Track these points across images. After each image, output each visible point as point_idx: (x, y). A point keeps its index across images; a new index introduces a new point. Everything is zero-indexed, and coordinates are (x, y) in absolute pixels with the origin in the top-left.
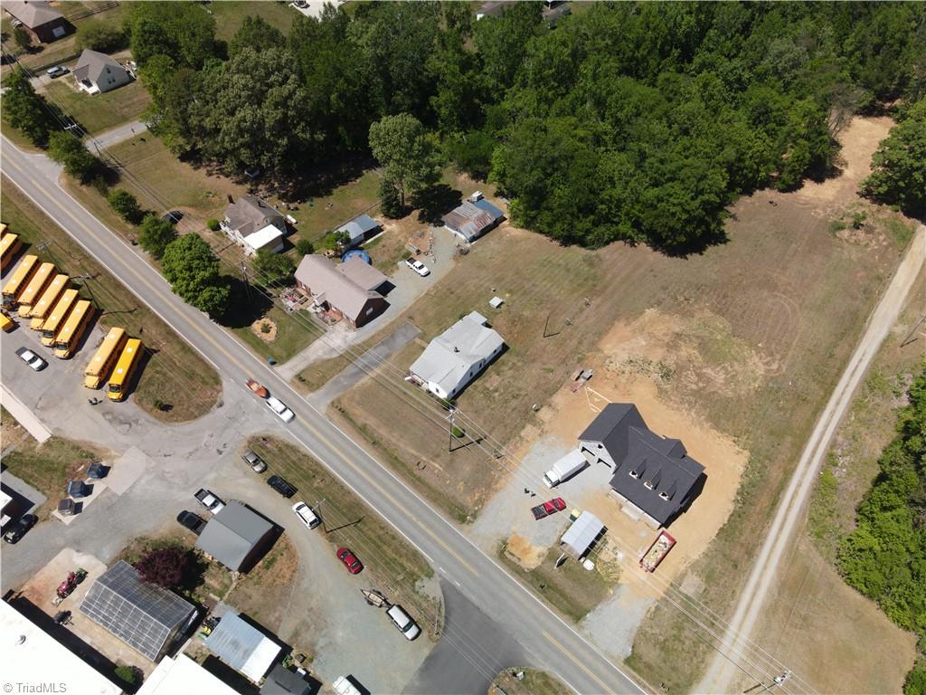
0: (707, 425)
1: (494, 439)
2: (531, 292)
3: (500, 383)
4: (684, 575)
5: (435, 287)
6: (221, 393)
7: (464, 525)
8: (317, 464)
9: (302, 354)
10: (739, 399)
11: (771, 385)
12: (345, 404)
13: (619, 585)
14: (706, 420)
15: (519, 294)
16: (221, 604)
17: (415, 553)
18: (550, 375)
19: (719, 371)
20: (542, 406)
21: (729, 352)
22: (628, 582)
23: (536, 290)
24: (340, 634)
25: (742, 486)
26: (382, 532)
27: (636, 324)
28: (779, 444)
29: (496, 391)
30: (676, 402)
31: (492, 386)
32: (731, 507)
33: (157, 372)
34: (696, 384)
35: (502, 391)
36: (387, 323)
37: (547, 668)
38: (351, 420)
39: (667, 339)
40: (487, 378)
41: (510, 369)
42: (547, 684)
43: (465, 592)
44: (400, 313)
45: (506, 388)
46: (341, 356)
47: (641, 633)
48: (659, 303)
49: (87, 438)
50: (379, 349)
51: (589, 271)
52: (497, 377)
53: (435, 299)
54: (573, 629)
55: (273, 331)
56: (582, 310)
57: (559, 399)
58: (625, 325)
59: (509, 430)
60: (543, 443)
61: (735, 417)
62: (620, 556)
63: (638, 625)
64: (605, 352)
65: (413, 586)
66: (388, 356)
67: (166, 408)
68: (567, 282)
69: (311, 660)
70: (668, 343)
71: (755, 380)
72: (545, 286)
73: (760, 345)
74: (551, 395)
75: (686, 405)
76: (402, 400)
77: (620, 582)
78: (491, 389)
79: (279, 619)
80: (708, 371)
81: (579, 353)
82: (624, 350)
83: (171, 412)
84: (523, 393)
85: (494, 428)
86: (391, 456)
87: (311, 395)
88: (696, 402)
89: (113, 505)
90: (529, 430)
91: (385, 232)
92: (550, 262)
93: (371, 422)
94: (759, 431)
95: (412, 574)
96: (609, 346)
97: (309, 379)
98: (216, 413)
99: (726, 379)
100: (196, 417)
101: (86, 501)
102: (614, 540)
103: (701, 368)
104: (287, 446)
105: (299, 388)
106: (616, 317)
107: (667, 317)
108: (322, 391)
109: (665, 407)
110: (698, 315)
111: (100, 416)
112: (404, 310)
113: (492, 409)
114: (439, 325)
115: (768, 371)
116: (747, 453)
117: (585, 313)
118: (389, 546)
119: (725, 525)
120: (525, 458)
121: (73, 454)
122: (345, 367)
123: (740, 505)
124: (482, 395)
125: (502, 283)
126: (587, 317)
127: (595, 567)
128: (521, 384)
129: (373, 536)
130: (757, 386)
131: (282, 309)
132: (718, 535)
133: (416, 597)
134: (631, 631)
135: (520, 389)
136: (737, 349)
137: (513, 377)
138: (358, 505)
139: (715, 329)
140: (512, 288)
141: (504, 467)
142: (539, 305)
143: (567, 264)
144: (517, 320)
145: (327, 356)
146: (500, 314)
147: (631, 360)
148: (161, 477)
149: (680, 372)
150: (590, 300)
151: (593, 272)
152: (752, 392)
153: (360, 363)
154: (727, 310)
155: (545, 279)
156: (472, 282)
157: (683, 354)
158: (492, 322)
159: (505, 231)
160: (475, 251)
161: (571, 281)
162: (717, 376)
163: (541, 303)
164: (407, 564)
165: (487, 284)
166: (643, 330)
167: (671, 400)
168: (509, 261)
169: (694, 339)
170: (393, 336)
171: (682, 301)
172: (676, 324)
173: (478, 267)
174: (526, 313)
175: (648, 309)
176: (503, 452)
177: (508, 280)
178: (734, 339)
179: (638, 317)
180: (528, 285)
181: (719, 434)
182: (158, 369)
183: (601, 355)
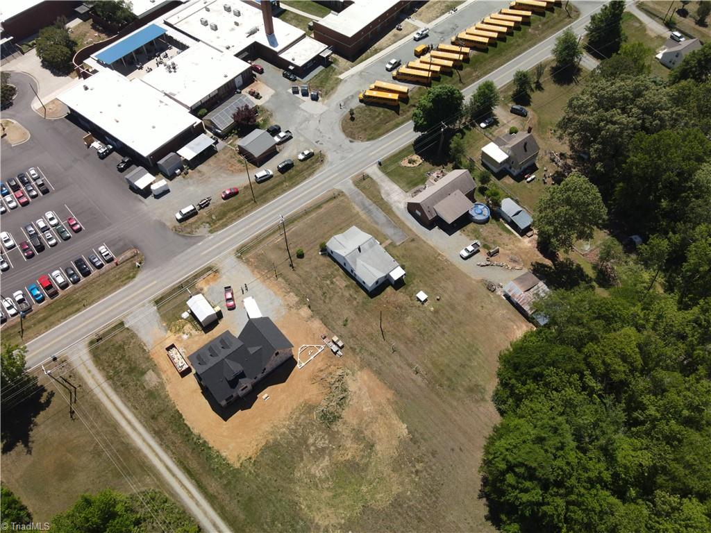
0: (271, 438)
1: (293, 276)
2: (435, 328)
3: (339, 286)
4: (159, 376)
6: (360, 141)
7: (235, 251)
8: (298, 184)
9: (386, 179)
10: (291, 481)
11: (301, 523)
12: (340, 199)
13: (166, 330)
14: (275, 440)
15: (434, 320)
16: (226, 144)
17: (226, 226)
18: (341, 323)
19: (324, 472)
20: (312, 311)
21: (346, 493)
22: (167, 336)
23: (438, 333)
24: (191, 188)
25: (210, 448)
26: (244, 211)
27: (389, 409)
28: (239, 501)
29: (332, 283)
30: (298, 418)
31: (337, 280)
32: (196, 431)
33: (380, 113)
34: (313, 444)
35: (331, 286)
36: (411, 227)
37: (136, 279)
38: (327, 201)
39: (367, 433)
40: (344, 278)
41: (351, 295)
42: (129, 278)
43: (195, 247)
44: (421, 236)
45: (334, 290)
46: (382, 199)
47: (134, 336)
48: (414, 441)
49: (337, 92)
50: (384, 218)
51: (462, 386)
52: (344, 285)
53: (433, 259)
54: (152, 297)
55: (410, 165)
56: (411, 366)
57: (317, 324)
58: (388, 399)
59: (297, 285)
60: (281, 305)
61: (274, 469)
62: (185, 337)
63: (139, 335)
64: (359, 373)
65: (208, 223)
66: (377, 223)
67: (352, 119)
68: (446, 361)
69: (184, 177)
70: (362, 432)
71: (309, 507)
72: (443, 342)
74: (321, 319)
75: (293, 427)
76: (336, 226)
77: (169, 331)
78: (334, 280)
79: (210, 166)
80: (326, 462)
81: (360, 352)
82: (360, 389)
83: (349, 120)
84: (327, 301)
85: (300, 276)
86: (295, 220)
87: (351, 182)
88: (295, 437)
89: (294, 105)
90: (293, 298)
92: (475, 354)
93: (322, 211)
94: (254, 486)
95: (214, 223)
96: (366, 377)
97: (365, 181)
98: (347, 141)
99: (315, 476)
100: (344, 131)
101: (300, 95)
102: (196, 335)
103: (330, 455)
104: (314, 171)
105: (358, 176)
106: (398, 392)
107: (395, 443)
108: (353, 187)
109: (295, 407)
110: (395, 476)
112: (424, 238)
113: (316, 278)
115: (318, 527)
116: (237, 465)
117: (406, 367)
118: (236, 214)
119: (184, 420)
120: (272, 292)
121: (329, 88)
122: (371, 200)
123: (195, 439)
124: (329, 273)
125: (447, 308)
126: (402, 368)
127: (182, 318)
128: (335, 300)
129: (243, 208)
130: (303, 507)
132: (178, 411)
133: (199, 223)
134: (137, 330)
135: (330, 298)
136: (347, 503)
137: (343, 296)
138: (265, 201)
139: (374, 488)
140: (442, 315)
141: (269, 278)
142: (418, 331)
143: (471, 367)
144: (401, 310)
145: (382, 192)
146: (409, 299)
147: (345, 391)
148: (307, 120)
149: (328, 433)
150: (422, 376)
151: (461, 389)
152: (296, 499)
153: (373, 207)
154: (399, 513)
155: (452, 343)
156: (450, 286)
157: (348, 444)
158: (401, 292)
159: (521, 326)
160: (492, 296)
161: (449, 365)
162: (319, 469)
163: (421, 333)
164: (221, 222)
165: (446, 295)
166: (381, 414)
167: (301, 414)
168: (478, 320)
169: (365, 461)
170: (395, 227)
171: (415, 467)
172: (386, 450)
173: (470, 294)
174: (409, 319)
175: (407, 427)
176: (280, 279)
177: (452, 313)
178: (360, 505)
179: (397, 414)
180: (444, 328)
181: (260, 446)
182: (383, 114)
183: (356, 368)
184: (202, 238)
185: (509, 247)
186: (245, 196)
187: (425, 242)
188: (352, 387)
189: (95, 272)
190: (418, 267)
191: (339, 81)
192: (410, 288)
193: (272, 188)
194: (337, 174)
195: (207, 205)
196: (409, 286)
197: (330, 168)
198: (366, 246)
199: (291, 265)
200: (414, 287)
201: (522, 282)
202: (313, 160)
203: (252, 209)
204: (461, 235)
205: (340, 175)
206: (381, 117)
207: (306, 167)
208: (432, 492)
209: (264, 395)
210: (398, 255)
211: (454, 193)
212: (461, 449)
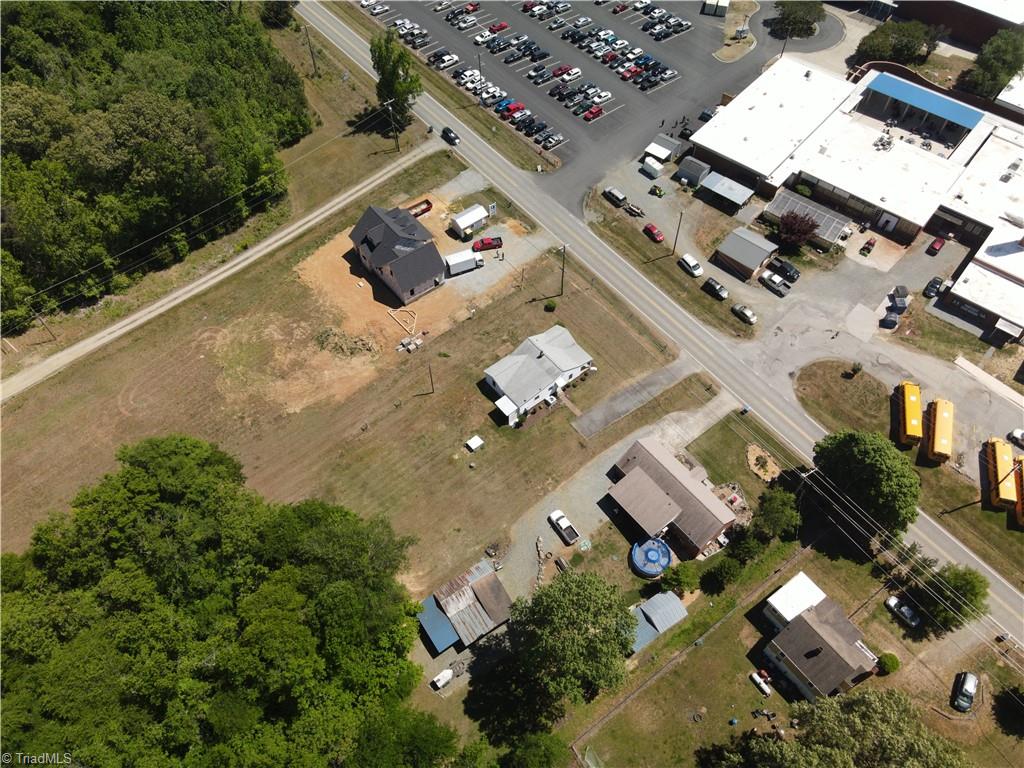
0: (315, 292)
1: (517, 302)
2: (426, 457)
3: (498, 347)
4: (403, 203)
5: (546, 492)
6: (796, 387)
7: (559, 247)
8: (685, 308)
9: (713, 420)
10: (267, 309)
11: (225, 319)
12: (661, 358)
13: (453, 201)
14: (312, 295)
15: (440, 457)
16: (749, 223)
17: (601, 236)
18: (443, 350)
19: (267, 335)
20: (463, 322)
21: (240, 353)
22: (448, 201)
23: (416, 460)
25: (318, 248)
26: (628, 253)
27: (322, 396)
28: (261, 273)
29: (504, 341)
30: (331, 313)
32: (337, 236)
33: (876, 417)
34: (299, 326)
35: (499, 339)
36: (612, 448)
37: (520, 171)
38: (654, 342)
39: (299, 373)
41: (483, 361)
42: (522, 165)
43: (567, 212)
44: (595, 460)
45: (494, 343)
46: (667, 413)
47: (449, 179)
48: (279, 418)
49: (914, 354)
50: (624, 409)
51: (336, 481)
52: (500, 354)
53: (548, 470)
54: (495, 184)
55: (752, 460)
56: (374, 423)
57: (444, 326)
58: (334, 396)
59: (503, 305)
60: (475, 292)
61: (284, 295)
62: (444, 216)
63: (450, 182)
64: (373, 368)
65: (604, 219)
66: (614, 399)
67: (847, 376)
68: (374, 466)
69: (678, 189)
70: (300, 369)
71: (238, 324)
72: (404, 465)
73: (202, 357)
74: (450, 331)
75: (322, 309)
77: (451, 203)
78: (508, 344)
80: (277, 336)
81: (401, 370)
82: (352, 368)
83: (841, 371)
84: (478, 336)
85: (516, 309)
86: (616, 306)
87: (698, 371)
88: (310, 311)
89: (861, 297)
90: (484, 303)
92: (381, 505)
93: (635, 334)
94: (271, 283)
95: (604, 226)
96: (366, 374)
97: (702, 390)
98: (792, 368)
99: (266, 328)
100: (814, 364)
101: (887, 303)
102: (443, 224)
103: (284, 340)
104: (715, 326)
105: (711, 380)
106: (340, 407)
107: (281, 399)
108: (686, 373)
109: (343, 309)
110: (244, 396)
111: (914, 373)
112: (589, 464)
113: (513, 325)
114: (549, 428)
115: (217, 332)
116: (295, 269)
117: (372, 419)
121: (923, 344)
122: (662, 395)
125: (457, 477)
126: (372, 413)
128: (477, 345)
130: (240, 320)
131: (748, 494)
133: (604, 211)
134: (457, 180)
135: (480, 340)
136: (230, 354)
137: (483, 352)
139: (238, 378)
140: (446, 469)
141: (515, 279)
142: (423, 436)
143: (361, 496)
144: (456, 418)
145: (683, 414)
146: (474, 428)
147: (352, 353)
148: (828, 314)
149: (307, 337)
150: (358, 435)
151: (332, 480)
152: (249, 314)
153: (645, 396)
154: (205, 398)
155: (400, 476)
156: (495, 486)
157: (291, 356)
158: (486, 419)
159: (421, 584)
160: (477, 548)
161: (368, 468)
162: (273, 332)
163: (419, 439)
164: (609, 232)
165: (478, 478)
166: (317, 388)
167: (334, 315)
168: (436, 519)
169: (269, 370)
170: (607, 422)
171: (249, 416)
172: (277, 389)
173: (481, 514)
174: (441, 427)
175: (295, 413)
176: (513, 290)
177: (448, 484)
178: (226, 365)
179: (315, 404)
180: (425, 469)
181: (309, 284)
182: (875, 421)
183: (380, 365)
184: (581, 216)
186: (652, 251)
187: (581, 464)
188: (356, 361)
189: (531, 140)
190: (529, 447)
191: (950, 358)
192: (492, 431)
193: (673, 280)
194: (711, 353)
195: (631, 215)
196: (496, 431)
197: (724, 345)
198: (548, 364)
199: (534, 300)
200: (495, 438)
201: (492, 589)
202: (739, 322)
203: (632, 261)
204: (601, 521)
205: (710, 357)
206: (867, 420)
207: (723, 317)
208: (217, 430)
209: (363, 283)
210: (552, 423)
211: (672, 502)
212: (257, 467)
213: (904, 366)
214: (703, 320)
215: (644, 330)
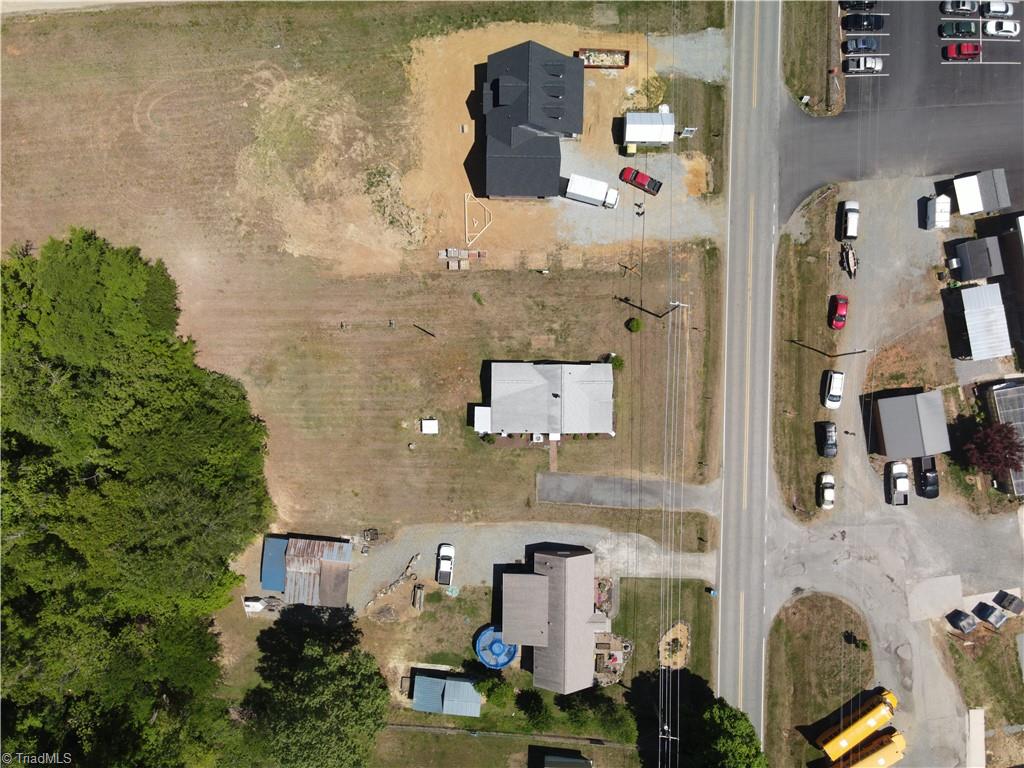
0: (411, 99)
1: (607, 289)
2: (377, 403)
3: (538, 334)
4: (601, 27)
5: (459, 519)
6: (787, 605)
7: (718, 245)
8: (774, 431)
9: (674, 573)
10: (347, 86)
11: (298, 65)
12: (692, 470)
13: (660, 73)
14: (405, 103)
15: (389, 414)
16: (961, 383)
17: (780, 265)
18: (483, 292)
19: (325, 127)
20: (531, 271)
21: (284, 131)
22: (650, 69)
23: (368, 399)
24: (899, 264)
25: (459, 28)
26: (786, 312)
27: (329, 253)
28: (375, 20)
29: (551, 331)
30: (407, 146)
31: (549, 340)
32: (492, 26)
33: (825, 695)
34: (364, 140)
35: (547, 324)
36: (555, 524)
37: (780, 83)
38: (703, 447)
39: (324, 207)
40: (544, 353)
41: (510, 338)
42: (792, 74)
43: (776, 195)
44: (528, 524)
45: (539, 323)
46: (639, 531)
47: (687, 29)
48: (272, 249)
49: (942, 672)
50: (600, 498)
51: (282, 363)
52: (533, 343)
53: (478, 501)
54: (732, 85)
55: (669, 637)
56: (357, 327)
57: (507, 261)
58: (340, 263)
59: (588, 281)
60: (574, 239)
61: (377, 78)
62: (631, 90)
63: (682, 36)
64: (400, 258)
65: (807, 243)
66: (600, 480)
67: (849, 638)
68: (326, 375)
69: (936, 267)
70: (330, 201)
71: (305, 84)
72: (353, 394)
73: (245, 104)
74: (509, 272)
75: (402, 133)
76: (642, 416)
77: (656, 75)
78: (553, 337)
79: (931, 323)
80: (334, 137)
81: (425, 283)
82: (380, 241)
83: (851, 628)
84: (530, 302)
85: (597, 298)
86: (707, 373)
87: (711, 513)
88: (389, 126)
89: (971, 570)
90: (571, 261)
91: (413, 664)
92: (306, 419)
93: (690, 423)
94: (375, 46)
95: (797, 252)
96: (388, 261)
97: (694, 536)
98: (807, 585)
99: (330, 114)
100: (832, 599)
101: (988, 598)
102: (620, 105)
103: (337, 148)
104: (782, 479)
105: (715, 536)
106: (338, 281)
107: (288, 227)
108: (696, 507)
109: (423, 152)
110: (256, 195)
111: (915, 692)
112: (521, 523)
113: (577, 316)
114: (513, 463)
115: (279, 78)
116: (413, 44)
117: (359, 319)
118: (791, 294)
119: (518, 21)
120: (605, 243)
121: (965, 669)
122: (650, 512)
123: (483, 19)
124: (569, 340)
125: (390, 446)
126: (363, 313)
127: (662, 103)
128: (521, 313)
129: (795, 316)
130: (311, 79)
131: (632, 661)
132: (534, 21)
133: (816, 231)
134: (693, 38)
135: (529, 308)
136: (274, 124)
137: (519, 327)
138: (781, 357)
139: (263, 164)
140: (388, 429)
141: (631, 255)
142: (391, 379)
143: (295, 396)
144: (435, 384)
145: (653, 545)
146: (444, 409)
147: (391, 223)
148: (912, 560)
149: (362, 164)
150: (334, 328)
151: (282, 358)
152: (325, 78)
153: (633, 501)
154: (219, 167)
155: (341, 403)
156: (418, 482)
157: (331, 176)
158: (462, 408)
159: (292, 516)
160: (360, 523)
161: (319, 373)
162: (333, 126)
163: (386, 378)
164: (794, 265)
165: (407, 462)
166: (331, 240)
167: (409, 152)
168: (344, 470)
169: (298, 178)
170: (571, 499)
171: (246, 225)
172: (292, 211)
173: (385, 496)
174: (415, 382)
175: (292, 255)
176: (617, 268)
177: (378, 445)
178: (261, 136)
179: (316, 258)
180: (368, 415)
181: (413, 82)
182: (820, 699)
183: (409, 260)
184: (785, 216)
185: (410, 629)
186: (815, 332)
187: (513, 518)
188: (391, 236)
189: (841, 35)
190: (479, 467)
191: (971, 701)
192: (457, 424)
193: (799, 388)
194: (745, 506)
195: (841, 263)
196: (462, 428)
197: (768, 506)
198: (555, 411)
199: (626, 300)
200: (454, 433)
201: (338, 576)
202: (808, 497)
203: (780, 325)
204: (484, 582)
205: (739, 508)
206: (814, 691)
207: (803, 473)
208: (209, 218)
209: (470, 127)
210: (520, 459)
211: (546, 632)
212: (222, 291)
213: (916, 674)
214: (778, 463)
215: (705, 425)
